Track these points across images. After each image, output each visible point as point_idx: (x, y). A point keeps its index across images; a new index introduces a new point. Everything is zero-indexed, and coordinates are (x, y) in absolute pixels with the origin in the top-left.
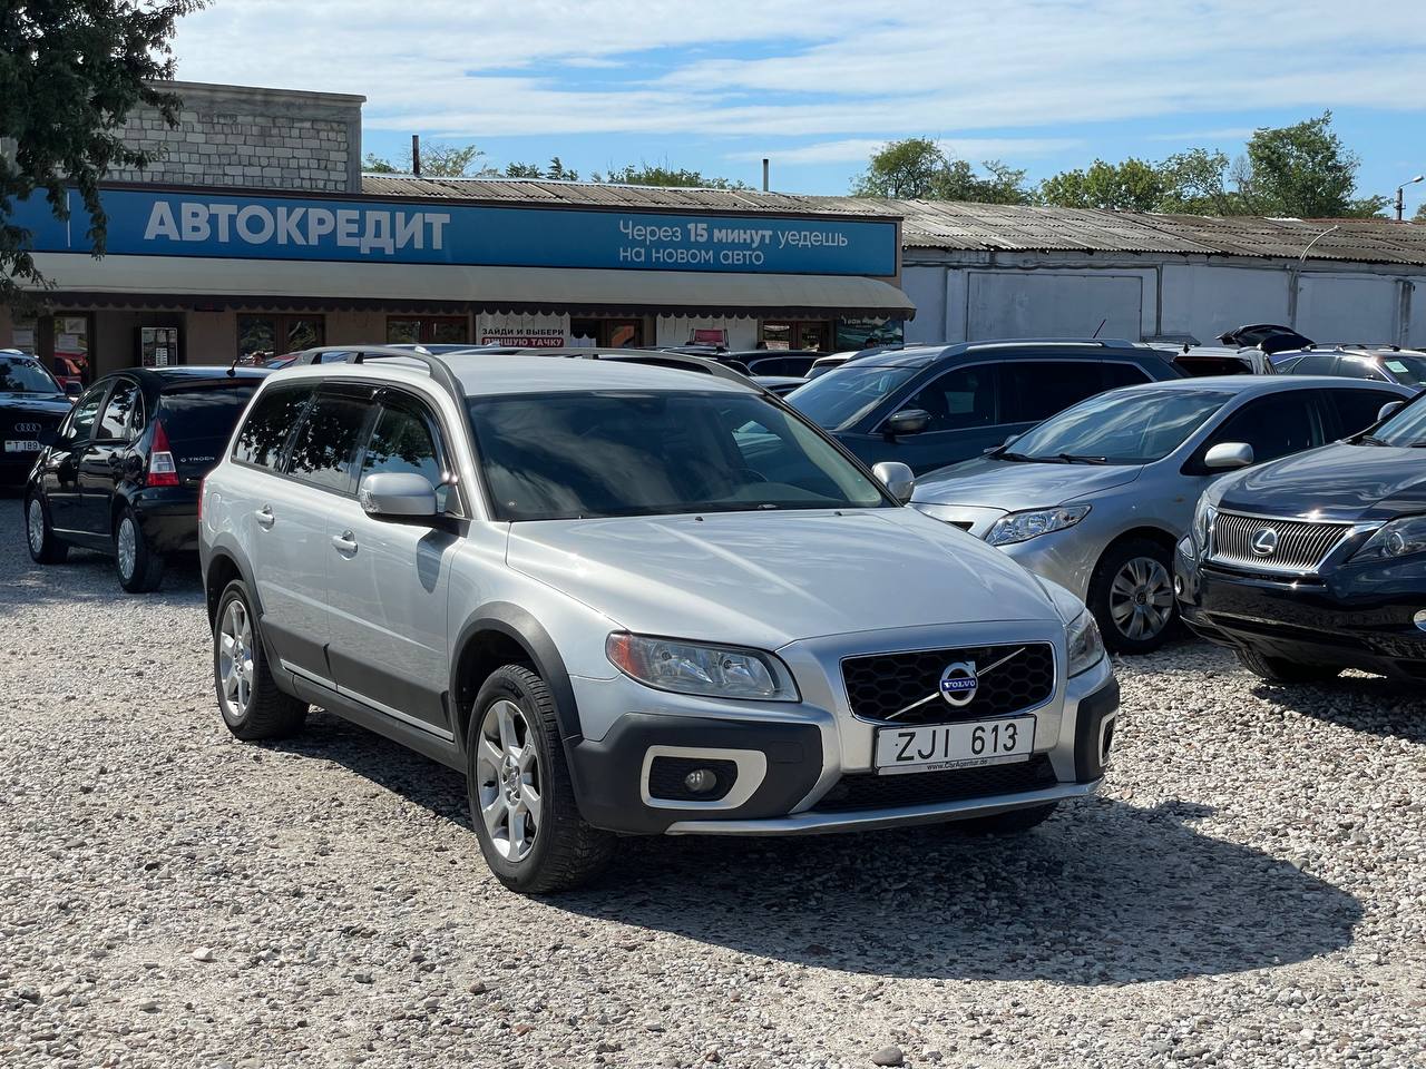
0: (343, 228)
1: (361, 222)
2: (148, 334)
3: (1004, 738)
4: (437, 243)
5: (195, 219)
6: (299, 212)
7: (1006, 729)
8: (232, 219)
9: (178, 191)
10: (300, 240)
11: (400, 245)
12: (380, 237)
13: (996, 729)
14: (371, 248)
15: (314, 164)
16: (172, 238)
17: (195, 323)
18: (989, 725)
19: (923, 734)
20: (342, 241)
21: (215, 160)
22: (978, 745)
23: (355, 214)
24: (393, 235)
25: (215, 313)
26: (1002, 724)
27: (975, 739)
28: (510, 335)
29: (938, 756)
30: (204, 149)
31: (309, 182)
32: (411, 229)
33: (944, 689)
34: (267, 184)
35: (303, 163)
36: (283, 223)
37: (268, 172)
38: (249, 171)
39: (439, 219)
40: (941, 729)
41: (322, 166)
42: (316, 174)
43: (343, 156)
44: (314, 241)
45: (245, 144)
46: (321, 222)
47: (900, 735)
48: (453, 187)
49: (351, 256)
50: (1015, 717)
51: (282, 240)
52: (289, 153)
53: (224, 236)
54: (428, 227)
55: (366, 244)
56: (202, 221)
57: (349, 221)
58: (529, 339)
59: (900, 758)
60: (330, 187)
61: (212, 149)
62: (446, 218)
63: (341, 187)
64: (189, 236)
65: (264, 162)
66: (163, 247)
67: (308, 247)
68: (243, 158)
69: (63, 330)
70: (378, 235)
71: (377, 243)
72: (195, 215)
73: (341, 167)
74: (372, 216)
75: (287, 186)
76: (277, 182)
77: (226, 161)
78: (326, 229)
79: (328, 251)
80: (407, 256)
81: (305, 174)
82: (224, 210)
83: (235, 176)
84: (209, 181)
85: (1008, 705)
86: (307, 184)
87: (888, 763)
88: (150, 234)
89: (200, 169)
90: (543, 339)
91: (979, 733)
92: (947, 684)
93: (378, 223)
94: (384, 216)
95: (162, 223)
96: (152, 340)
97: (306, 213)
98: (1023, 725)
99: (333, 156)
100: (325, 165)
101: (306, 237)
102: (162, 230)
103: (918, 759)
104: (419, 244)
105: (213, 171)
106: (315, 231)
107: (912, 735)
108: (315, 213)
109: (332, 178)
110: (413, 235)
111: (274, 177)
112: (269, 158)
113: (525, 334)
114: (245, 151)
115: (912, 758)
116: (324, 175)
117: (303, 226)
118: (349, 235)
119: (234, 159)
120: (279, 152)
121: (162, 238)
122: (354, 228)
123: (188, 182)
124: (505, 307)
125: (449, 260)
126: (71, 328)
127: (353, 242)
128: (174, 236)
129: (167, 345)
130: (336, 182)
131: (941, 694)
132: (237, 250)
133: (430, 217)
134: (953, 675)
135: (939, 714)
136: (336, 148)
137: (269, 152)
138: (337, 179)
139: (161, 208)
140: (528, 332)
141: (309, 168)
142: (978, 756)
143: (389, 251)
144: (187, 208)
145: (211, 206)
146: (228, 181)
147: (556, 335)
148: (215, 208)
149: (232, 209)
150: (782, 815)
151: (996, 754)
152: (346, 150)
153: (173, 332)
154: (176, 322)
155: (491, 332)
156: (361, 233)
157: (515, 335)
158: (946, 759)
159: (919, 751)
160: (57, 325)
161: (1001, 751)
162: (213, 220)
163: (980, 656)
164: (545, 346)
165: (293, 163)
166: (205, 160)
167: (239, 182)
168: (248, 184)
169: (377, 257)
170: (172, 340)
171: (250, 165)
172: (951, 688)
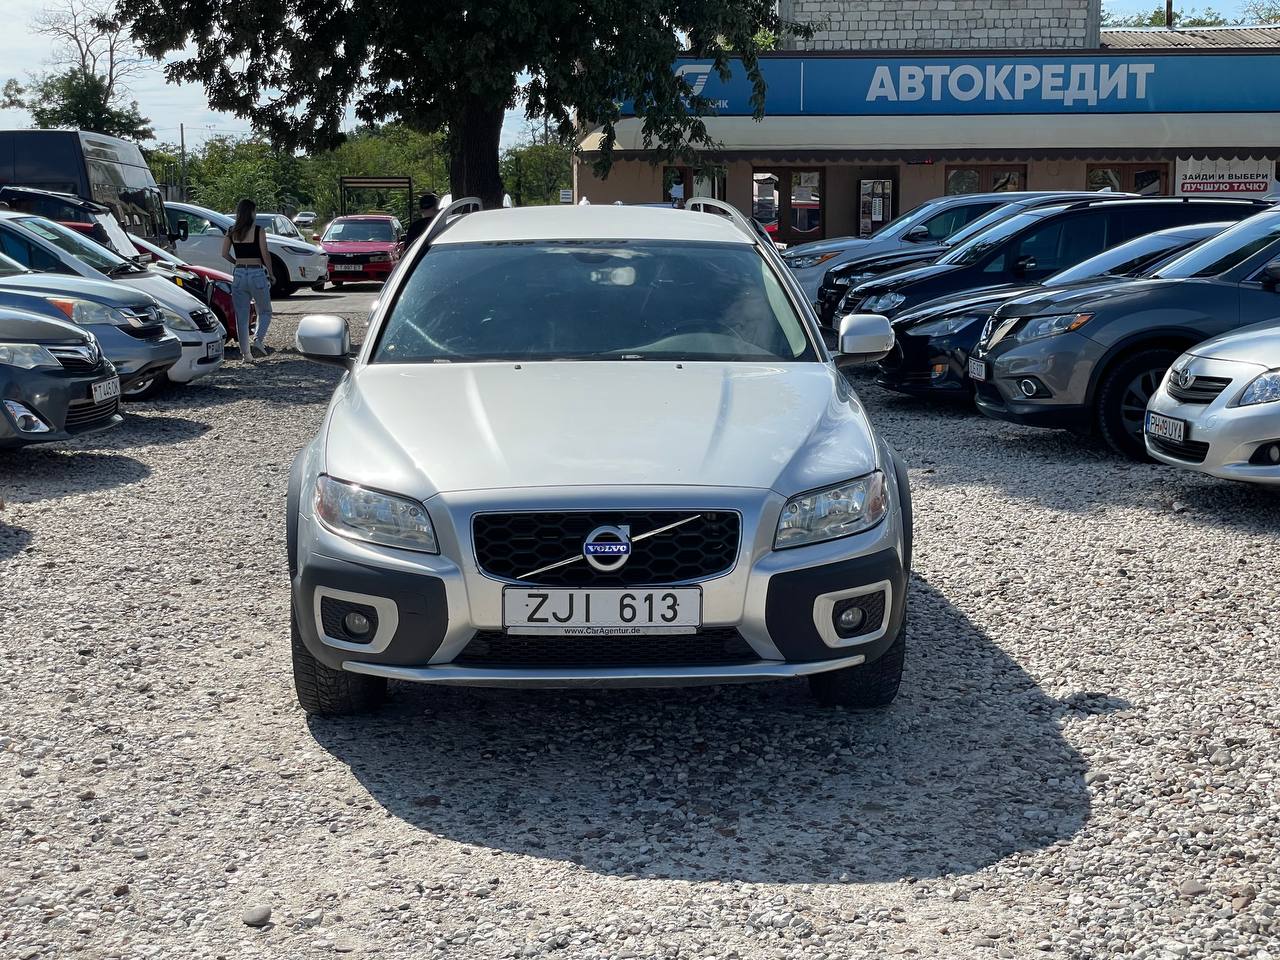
0: (1049, 82)
1: (1066, 77)
2: (867, 185)
3: (661, 607)
4: (1141, 93)
5: (912, 80)
6: (1006, 69)
7: (664, 599)
8: (945, 79)
9: (896, 56)
10: (1006, 95)
11: (1104, 95)
12: (1084, 89)
13: (649, 598)
14: (1074, 100)
15: (1055, 23)
16: (890, 99)
17: (908, 175)
18: (640, 593)
19: (558, 598)
20: (1047, 94)
21: (963, 25)
22: (628, 613)
23: (1060, 69)
24: (1097, 87)
25: (918, 166)
26: (658, 594)
27: (623, 607)
28: (1211, 180)
29: (578, 619)
30: (954, 16)
31: (1049, 40)
32: (1114, 80)
33: (588, 552)
34: (1010, 44)
35: (1044, 22)
36: (992, 81)
37: (1011, 33)
38: (994, 33)
39: (1143, 69)
40: (579, 594)
41: (1062, 25)
42: (1055, 32)
43: (1083, 14)
44: (1019, 96)
45: (991, 8)
46: (1028, 77)
47: (530, 596)
48: (1204, 37)
49: (1056, 108)
50: (674, 587)
51: (990, 96)
52: (1031, 14)
53: (936, 95)
54: (1132, 79)
55: (1069, 97)
56: (918, 83)
57: (1054, 75)
58: (1230, 184)
59: (531, 619)
60: (1069, 43)
61: (960, 15)
62: (1150, 68)
63: (1080, 43)
64: (905, 96)
65: (1008, 24)
66: (885, 108)
67: (1014, 102)
68: (988, 22)
69: (800, 184)
70: (1082, 87)
71: (1081, 95)
72: (912, 77)
73: (1081, 24)
74: (1077, 69)
75: (1029, 45)
76: (1019, 42)
77: (972, 25)
78: (1032, 84)
79: (1034, 105)
80: (1110, 107)
81: (1046, 32)
82: (937, 71)
83: (981, 39)
84: (956, 45)
85: (672, 574)
86: (1047, 42)
87: (518, 623)
88: (871, 97)
89: (948, 35)
90: (1245, 183)
91: (627, 601)
92: (591, 548)
93: (1082, 76)
94: (1088, 69)
95: (882, 85)
96: (870, 190)
97: (1013, 70)
98: (686, 596)
99: (1074, 14)
100: (1065, 23)
101: (1012, 93)
102: (882, 92)
103: (553, 622)
104: (1122, 94)
105: (962, 36)
106: (1021, 86)
107: (545, 597)
108: (1021, 70)
109: (1071, 35)
110: (1117, 85)
111: (1016, 38)
112: (1012, 19)
113: (1226, 179)
114: (990, 15)
115: (546, 620)
116: (1064, 33)
117: (1010, 82)
118: (1054, 88)
119: (981, 23)
120: (1022, 14)
121: (882, 99)
122: (1059, 82)
123: (938, 46)
124: (1199, 153)
125: (1152, 109)
126: (806, 181)
127: (1058, 95)
128: (892, 97)
129: (883, 196)
130: (1075, 38)
131: (584, 556)
132: (950, 107)
133: (1134, 68)
134: (600, 539)
135: (582, 577)
136: (1077, 7)
137: (1012, 14)
138: (1077, 36)
139: (882, 72)
140: (1230, 176)
141: (1049, 27)
142: (630, 624)
143: (1092, 102)
144: (905, 71)
145: (926, 68)
146: (974, 44)
147: (1260, 179)
148: (929, 70)
149: (946, 69)
150: (422, 664)
151: (650, 624)
152: (1086, 8)
153: (888, 184)
154: (892, 174)
155: (1191, 177)
156: (1066, 86)
157: (1216, 179)
158: (588, 624)
159: (554, 615)
160: (794, 179)
161: (657, 620)
162: (928, 81)
163: (639, 520)
164: (1248, 190)
165: (1035, 24)
166: (954, 26)
167: (984, 44)
168: (993, 45)
169: (1081, 108)
170: (887, 191)
171: (995, 27)
172: (596, 551)
